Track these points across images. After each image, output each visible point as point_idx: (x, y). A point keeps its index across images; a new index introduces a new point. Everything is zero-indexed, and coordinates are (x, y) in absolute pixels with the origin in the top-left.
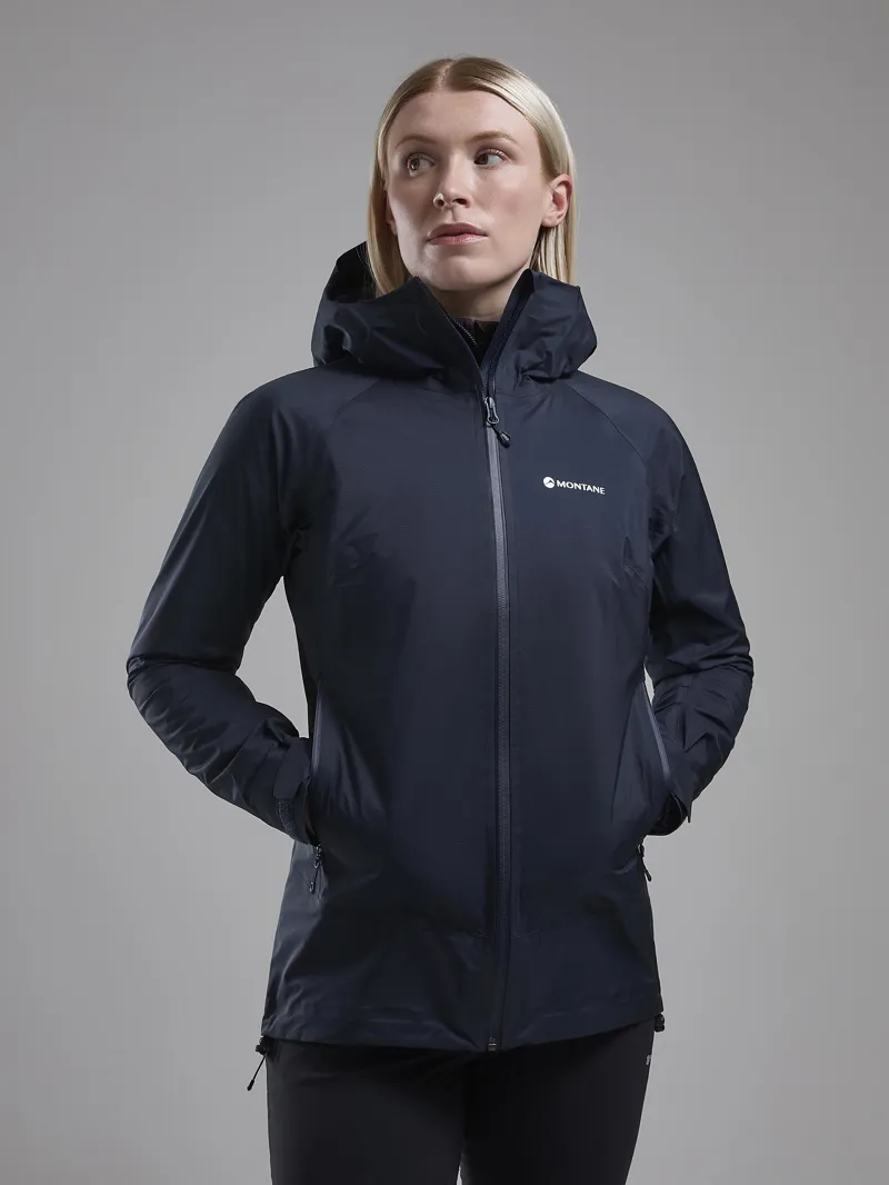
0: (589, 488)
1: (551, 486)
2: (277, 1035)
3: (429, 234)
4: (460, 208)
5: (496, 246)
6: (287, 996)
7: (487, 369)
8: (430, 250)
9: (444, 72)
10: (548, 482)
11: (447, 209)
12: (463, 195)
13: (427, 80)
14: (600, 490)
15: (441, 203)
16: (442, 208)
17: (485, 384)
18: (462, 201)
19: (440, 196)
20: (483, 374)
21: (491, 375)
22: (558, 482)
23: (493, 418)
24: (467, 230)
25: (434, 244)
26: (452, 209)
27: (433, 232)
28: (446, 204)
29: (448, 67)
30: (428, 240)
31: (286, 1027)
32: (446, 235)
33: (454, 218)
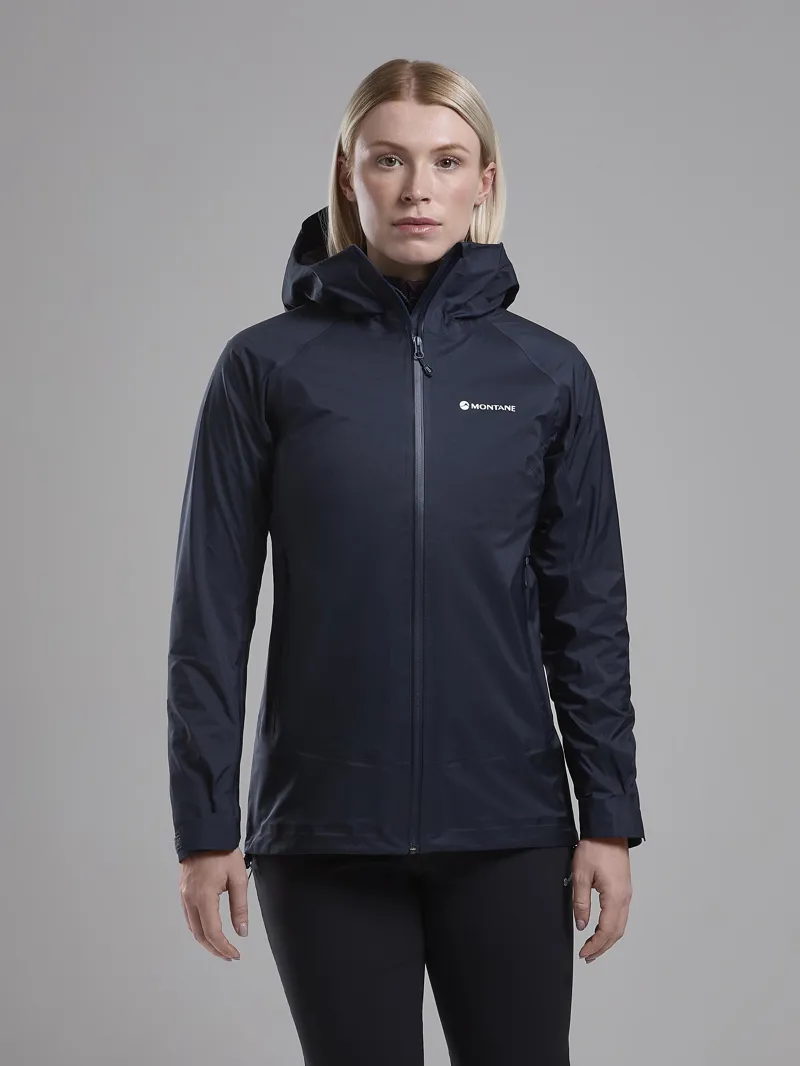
0: (501, 407)
1: (466, 408)
2: (254, 852)
4: (423, 204)
6: (260, 820)
7: (416, 316)
10: (464, 405)
11: (413, 204)
14: (511, 408)
15: (408, 199)
16: (410, 203)
17: (414, 326)
18: (425, 200)
20: (413, 319)
21: (420, 319)
22: (473, 405)
23: (419, 354)
24: (429, 222)
26: (417, 205)
28: (413, 201)
31: (260, 844)
33: (419, 212)
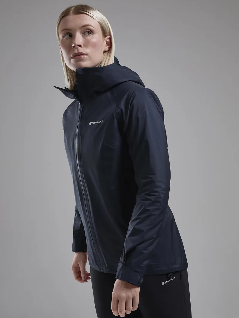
1: (91, 124)
3: (72, 56)
4: (80, 48)
5: (90, 58)
8: (72, 61)
9: (72, 9)
11: (76, 48)
12: (80, 44)
13: (67, 12)
14: (101, 121)
15: (74, 47)
16: (75, 48)
18: (80, 46)
19: (73, 45)
24: (82, 54)
25: (73, 59)
26: (77, 48)
27: (72, 55)
28: (75, 47)
29: (73, 8)
30: (72, 58)
32: (76, 56)
33: (78, 51)
